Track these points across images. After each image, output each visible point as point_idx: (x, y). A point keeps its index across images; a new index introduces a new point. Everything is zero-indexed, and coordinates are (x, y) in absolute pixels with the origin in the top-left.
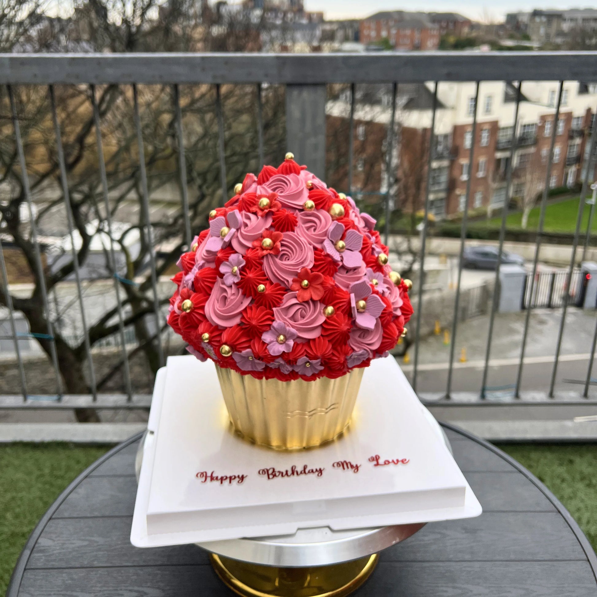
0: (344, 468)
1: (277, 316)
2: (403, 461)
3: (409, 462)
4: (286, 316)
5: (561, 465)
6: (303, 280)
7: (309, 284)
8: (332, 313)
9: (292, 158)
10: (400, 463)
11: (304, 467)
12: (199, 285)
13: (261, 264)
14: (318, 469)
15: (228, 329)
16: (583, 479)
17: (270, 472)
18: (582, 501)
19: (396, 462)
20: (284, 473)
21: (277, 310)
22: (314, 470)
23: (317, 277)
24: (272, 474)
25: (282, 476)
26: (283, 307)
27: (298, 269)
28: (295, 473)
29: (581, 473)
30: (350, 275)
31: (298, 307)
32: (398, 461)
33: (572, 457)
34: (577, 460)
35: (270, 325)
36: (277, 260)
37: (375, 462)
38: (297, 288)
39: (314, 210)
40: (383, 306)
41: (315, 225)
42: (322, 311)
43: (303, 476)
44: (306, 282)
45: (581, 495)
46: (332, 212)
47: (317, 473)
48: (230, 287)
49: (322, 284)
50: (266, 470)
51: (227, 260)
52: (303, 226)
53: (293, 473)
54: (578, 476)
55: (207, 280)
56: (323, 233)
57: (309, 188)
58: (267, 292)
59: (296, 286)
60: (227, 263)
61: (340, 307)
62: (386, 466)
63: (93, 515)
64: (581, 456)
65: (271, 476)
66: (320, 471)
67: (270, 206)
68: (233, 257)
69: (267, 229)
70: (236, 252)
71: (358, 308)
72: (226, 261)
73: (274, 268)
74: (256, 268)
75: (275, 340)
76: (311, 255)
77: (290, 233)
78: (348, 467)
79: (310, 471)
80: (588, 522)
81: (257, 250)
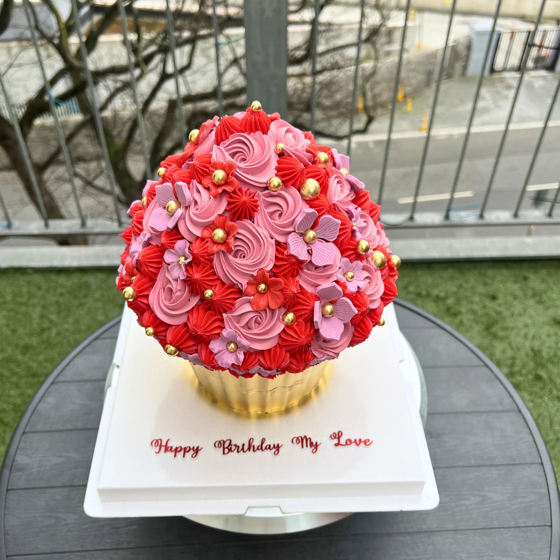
0: (303, 447)
1: (227, 322)
2: (365, 442)
3: (373, 443)
4: (238, 323)
5: (515, 282)
6: (260, 283)
7: (266, 288)
8: (293, 321)
9: (259, 108)
10: (362, 444)
11: (262, 441)
12: (143, 269)
13: (211, 261)
14: (276, 445)
15: (173, 327)
16: (534, 295)
17: (226, 445)
18: (531, 317)
19: (358, 442)
20: (241, 448)
21: (228, 317)
22: (272, 447)
23: (276, 283)
24: (227, 448)
25: (238, 452)
26: (235, 314)
27: (254, 271)
28: (252, 449)
29: (534, 289)
30: (318, 273)
31: (252, 315)
32: (360, 441)
33: (526, 274)
34: (532, 276)
35: (219, 335)
36: (231, 257)
37: (336, 441)
38: (253, 293)
39: (281, 189)
40: (354, 312)
41: (281, 210)
42: (281, 317)
43: (259, 452)
44: (262, 286)
45: (531, 311)
46: (305, 192)
47: (274, 450)
48: (176, 280)
49: (282, 290)
50: (222, 442)
51: (173, 248)
52: (265, 210)
53: (249, 449)
54: (530, 293)
55: (150, 265)
56: (289, 222)
57: (278, 153)
58: (215, 299)
59: (251, 290)
60: (172, 250)
61: (301, 315)
62: (347, 446)
63: (65, 428)
64: (536, 272)
65: (226, 451)
66: (277, 448)
67: (226, 182)
68: (180, 244)
69: (220, 215)
70: (183, 238)
71: (323, 314)
72: (171, 249)
73: (226, 267)
74: (205, 265)
75: (225, 348)
76: (271, 252)
77: (247, 223)
78: (307, 446)
79: (268, 447)
80: (534, 338)
81: (207, 242)
